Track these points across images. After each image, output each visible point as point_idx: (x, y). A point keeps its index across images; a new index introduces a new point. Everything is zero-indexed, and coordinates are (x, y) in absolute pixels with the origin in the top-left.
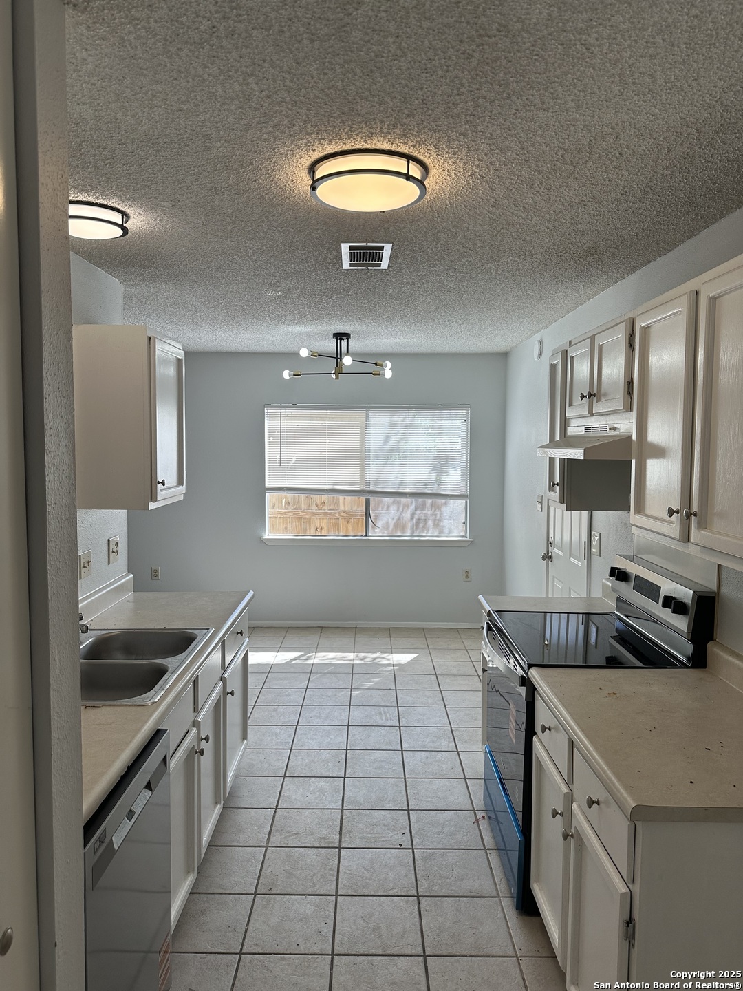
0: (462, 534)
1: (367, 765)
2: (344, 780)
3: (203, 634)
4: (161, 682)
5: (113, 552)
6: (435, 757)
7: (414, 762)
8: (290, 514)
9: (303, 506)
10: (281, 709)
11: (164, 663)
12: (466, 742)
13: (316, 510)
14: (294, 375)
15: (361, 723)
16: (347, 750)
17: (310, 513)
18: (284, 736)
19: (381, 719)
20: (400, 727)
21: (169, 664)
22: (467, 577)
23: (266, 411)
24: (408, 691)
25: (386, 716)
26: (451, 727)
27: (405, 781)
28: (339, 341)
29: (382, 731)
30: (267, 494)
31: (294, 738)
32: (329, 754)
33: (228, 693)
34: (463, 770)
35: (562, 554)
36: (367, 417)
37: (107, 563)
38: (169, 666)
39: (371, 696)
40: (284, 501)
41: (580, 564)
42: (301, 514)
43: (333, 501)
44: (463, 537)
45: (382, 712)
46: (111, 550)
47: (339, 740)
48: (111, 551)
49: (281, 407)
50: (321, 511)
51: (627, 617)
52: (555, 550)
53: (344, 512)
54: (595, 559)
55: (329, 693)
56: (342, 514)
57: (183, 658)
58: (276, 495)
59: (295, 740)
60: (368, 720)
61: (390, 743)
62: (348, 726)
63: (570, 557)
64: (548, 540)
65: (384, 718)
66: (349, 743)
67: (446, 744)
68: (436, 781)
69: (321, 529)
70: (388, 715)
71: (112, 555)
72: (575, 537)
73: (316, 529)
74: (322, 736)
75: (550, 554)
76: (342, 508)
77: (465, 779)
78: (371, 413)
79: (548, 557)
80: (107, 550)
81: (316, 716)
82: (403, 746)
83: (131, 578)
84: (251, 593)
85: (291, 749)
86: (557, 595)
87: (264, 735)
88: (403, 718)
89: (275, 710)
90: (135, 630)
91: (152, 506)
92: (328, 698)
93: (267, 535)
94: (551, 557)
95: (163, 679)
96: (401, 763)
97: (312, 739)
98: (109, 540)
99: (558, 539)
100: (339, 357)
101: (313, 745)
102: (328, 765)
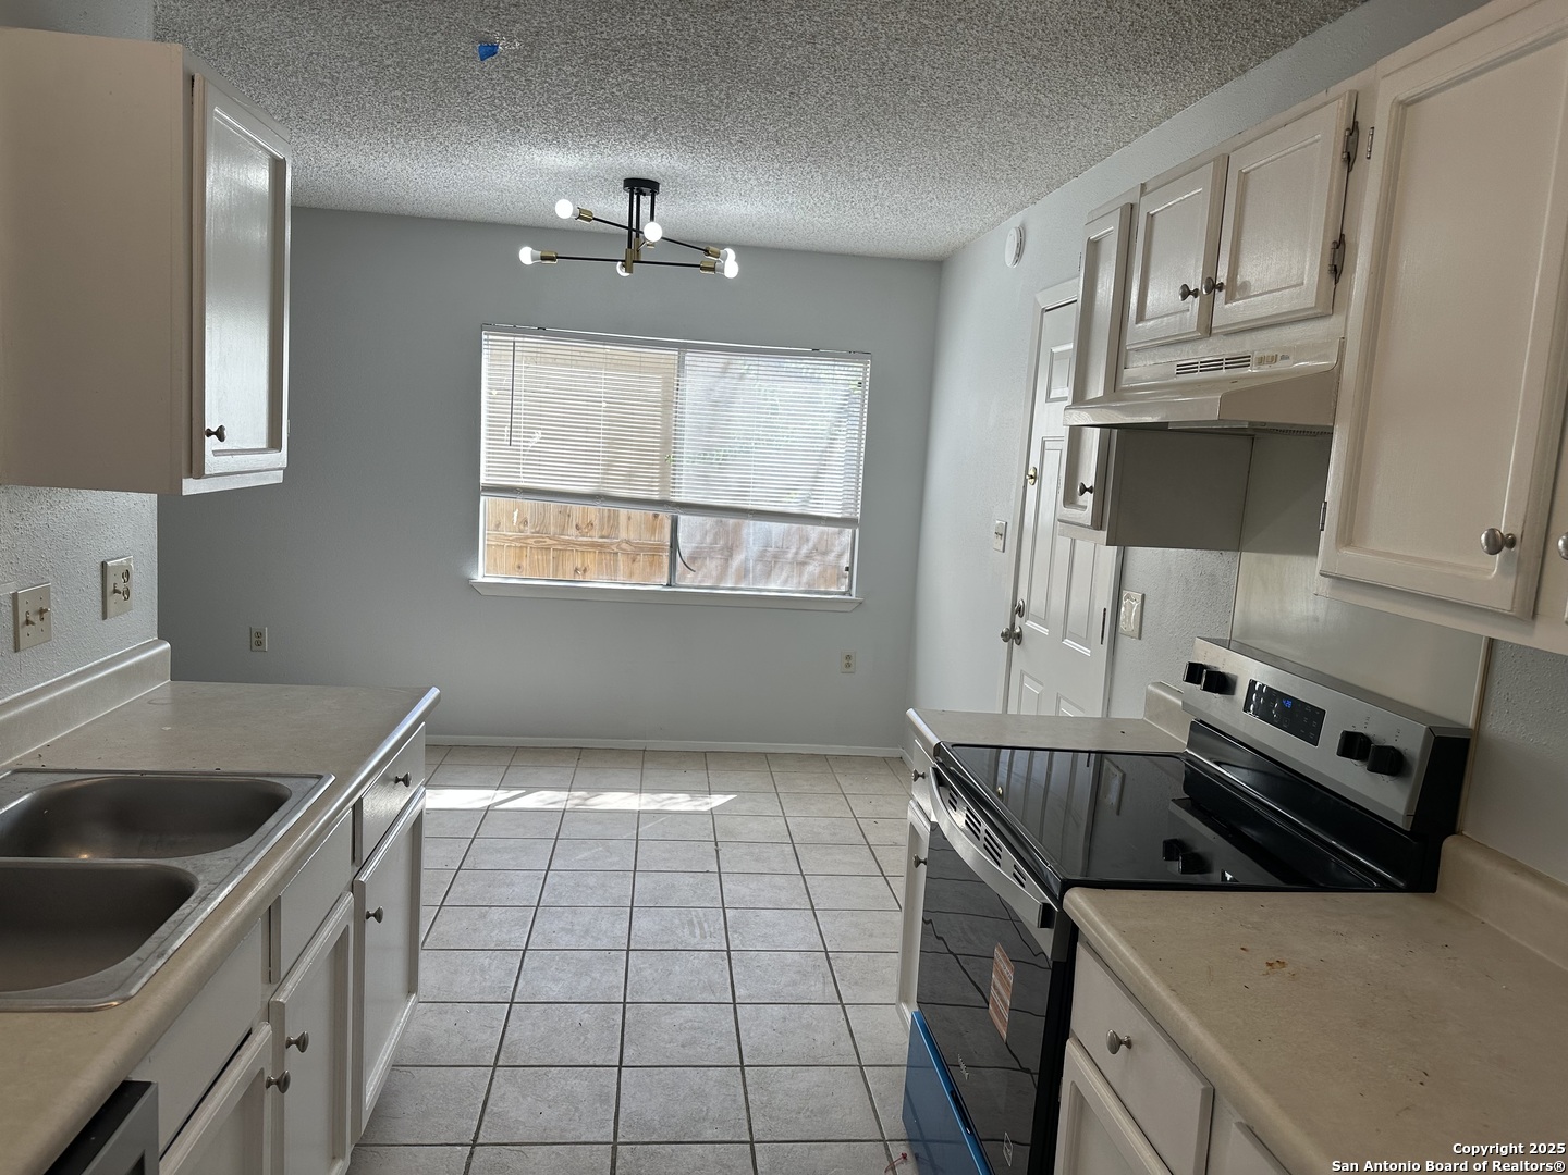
0: (843, 589)
1: (666, 1037)
2: (620, 1071)
3: (306, 789)
4: (164, 930)
5: (115, 591)
6: (800, 1018)
7: (760, 1028)
8: (529, 541)
9: (552, 529)
10: (495, 914)
11: (189, 869)
12: (856, 983)
13: (577, 536)
14: (543, 258)
15: (655, 943)
16: (625, 1003)
17: (564, 540)
18: (496, 973)
19: (693, 934)
20: (728, 951)
21: (202, 871)
22: (848, 665)
23: (484, 337)
24: (741, 877)
25: (702, 928)
26: (827, 952)
27: (743, 1073)
28: (635, 196)
29: (697, 960)
30: (482, 499)
31: (518, 977)
32: (588, 1012)
33: (368, 916)
34: (855, 1047)
35: (1045, 631)
36: (681, 364)
37: (100, 615)
38: (200, 878)
39: (673, 886)
40: (516, 514)
41: (1087, 652)
42: (549, 542)
43: (609, 521)
44: (844, 594)
45: (695, 921)
46: (111, 586)
47: (609, 981)
48: (110, 588)
49: (513, 330)
50: (585, 539)
51: (1218, 764)
52: (1030, 624)
53: (628, 542)
54: (1127, 645)
55: (592, 880)
56: (624, 546)
57: (241, 856)
58: (503, 502)
59: (520, 981)
60: (666, 938)
61: (710, 987)
62: (628, 950)
63: (1064, 637)
64: (1014, 605)
65: (697, 932)
66: (629, 988)
67: (819, 988)
68: (804, 1073)
69: (585, 571)
70: (705, 925)
71: (113, 600)
72: (1079, 603)
73: (576, 570)
74: (575, 974)
75: (1018, 631)
76: (623, 535)
77: (861, 1067)
78: (690, 357)
79: (1013, 636)
80: (99, 586)
81: (563, 929)
82: (737, 994)
83: (165, 651)
84: (434, 693)
85: (511, 1003)
86: (1028, 710)
87: (456, 972)
88: (736, 932)
89: (483, 916)
90: (142, 773)
91: (191, 487)
92: (589, 891)
93: (481, 575)
94: (1019, 636)
95: (172, 919)
96: (734, 1031)
97: (556, 980)
98: (104, 565)
99: (1036, 604)
100: (634, 227)
101: (555, 991)
102: (586, 1038)
